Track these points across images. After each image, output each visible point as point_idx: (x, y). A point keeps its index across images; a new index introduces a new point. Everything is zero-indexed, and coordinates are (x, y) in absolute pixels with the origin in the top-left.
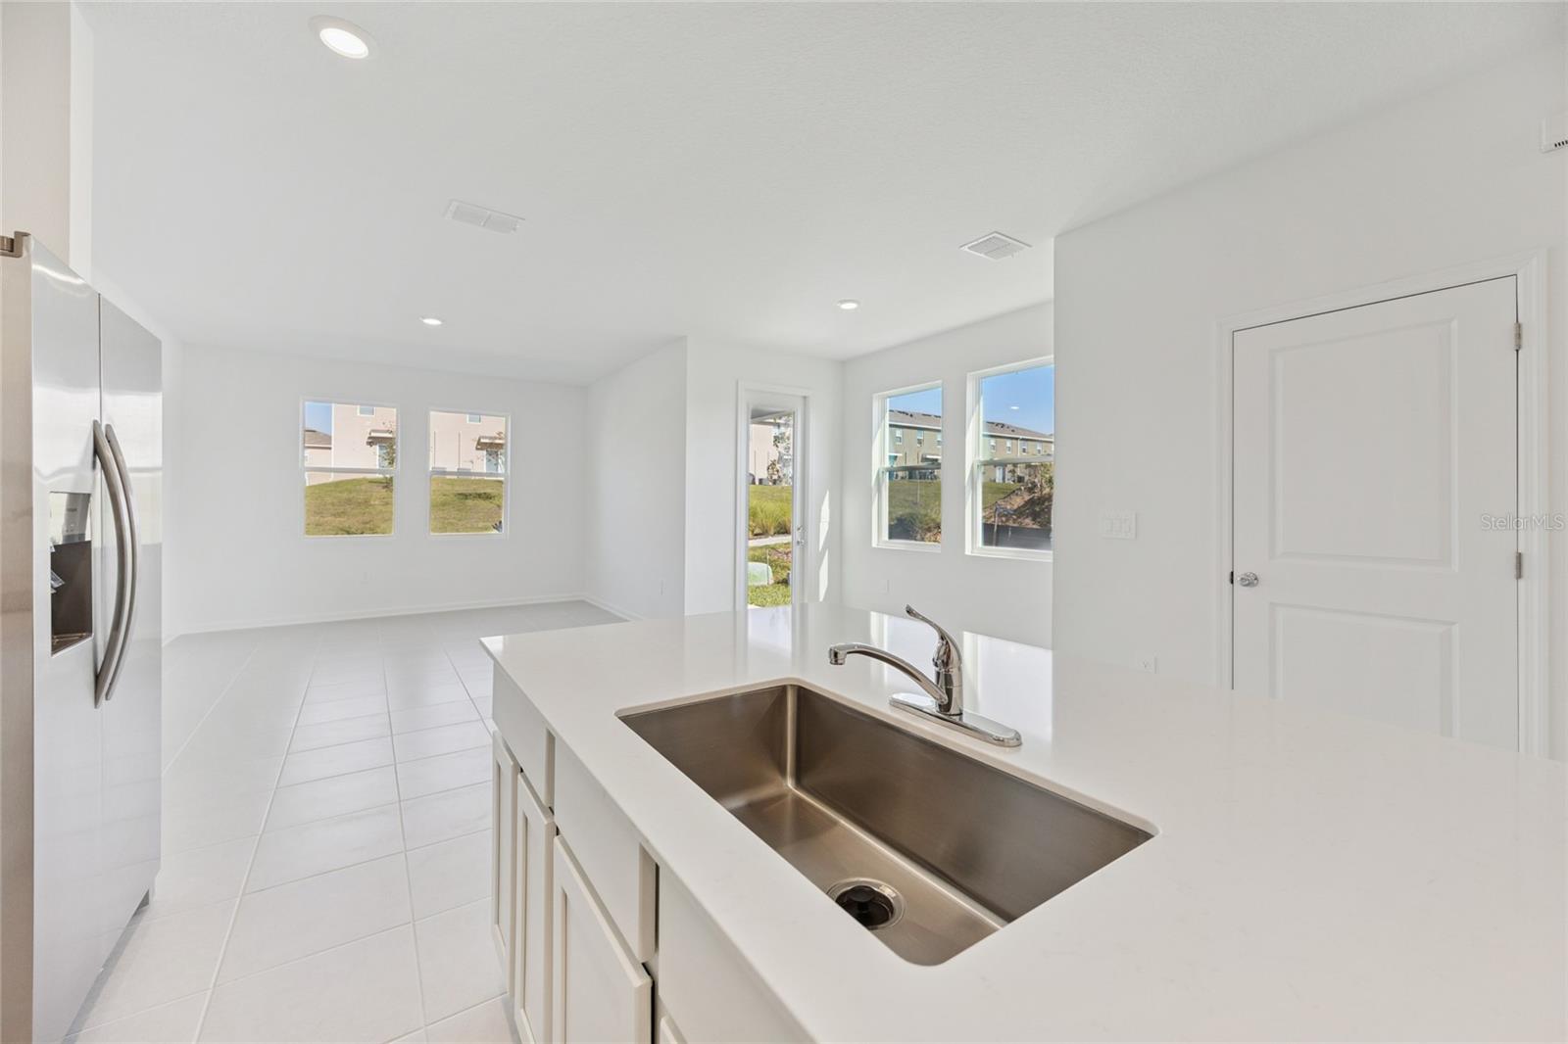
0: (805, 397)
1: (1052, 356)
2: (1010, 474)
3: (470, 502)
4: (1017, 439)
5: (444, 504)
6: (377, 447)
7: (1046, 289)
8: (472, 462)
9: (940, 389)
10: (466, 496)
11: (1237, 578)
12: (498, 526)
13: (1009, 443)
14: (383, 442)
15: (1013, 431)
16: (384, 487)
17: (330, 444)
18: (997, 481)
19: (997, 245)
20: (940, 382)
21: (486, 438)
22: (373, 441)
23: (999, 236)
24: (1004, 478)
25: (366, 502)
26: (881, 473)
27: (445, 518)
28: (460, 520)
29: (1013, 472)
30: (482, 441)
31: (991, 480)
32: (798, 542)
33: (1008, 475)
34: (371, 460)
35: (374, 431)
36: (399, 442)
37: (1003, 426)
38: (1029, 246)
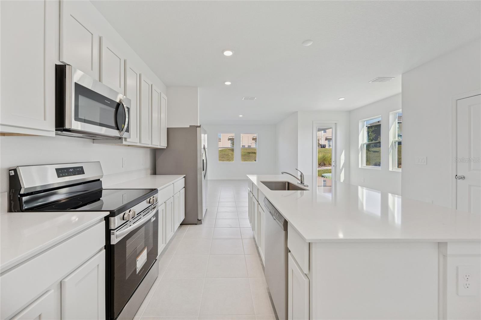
1: (401, 110)
3: (251, 154)
5: (245, 155)
6: (230, 141)
7: (399, 90)
8: (251, 144)
9: (381, 118)
10: (249, 153)
11: (459, 177)
12: (255, 161)
14: (232, 140)
16: (232, 151)
17: (220, 140)
19: (381, 80)
20: (381, 115)
21: (255, 137)
22: (229, 139)
25: (228, 155)
27: (245, 159)
28: (248, 159)
30: (254, 138)
32: (334, 166)
34: (228, 145)
35: (230, 137)
36: (235, 139)
38: (394, 78)
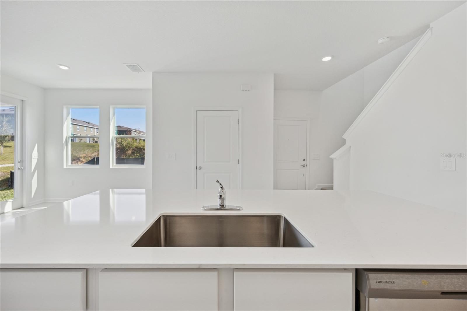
0: (22, 101)
2: (93, 140)
4: (95, 128)
11: (198, 168)
13: (92, 129)
15: (93, 125)
18: (87, 142)
19: (134, 68)
20: (98, 106)
23: (138, 65)
24: (90, 141)
26: (68, 138)
29: (94, 139)
31: (85, 142)
32: (19, 169)
33: (91, 140)
37: (89, 123)
38: (144, 72)
